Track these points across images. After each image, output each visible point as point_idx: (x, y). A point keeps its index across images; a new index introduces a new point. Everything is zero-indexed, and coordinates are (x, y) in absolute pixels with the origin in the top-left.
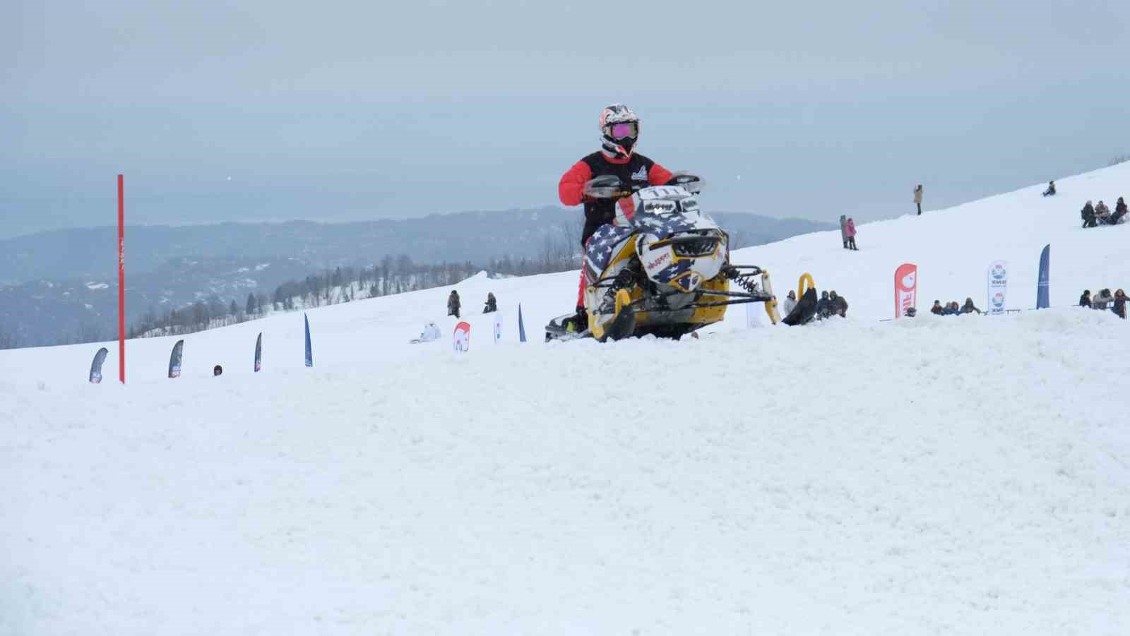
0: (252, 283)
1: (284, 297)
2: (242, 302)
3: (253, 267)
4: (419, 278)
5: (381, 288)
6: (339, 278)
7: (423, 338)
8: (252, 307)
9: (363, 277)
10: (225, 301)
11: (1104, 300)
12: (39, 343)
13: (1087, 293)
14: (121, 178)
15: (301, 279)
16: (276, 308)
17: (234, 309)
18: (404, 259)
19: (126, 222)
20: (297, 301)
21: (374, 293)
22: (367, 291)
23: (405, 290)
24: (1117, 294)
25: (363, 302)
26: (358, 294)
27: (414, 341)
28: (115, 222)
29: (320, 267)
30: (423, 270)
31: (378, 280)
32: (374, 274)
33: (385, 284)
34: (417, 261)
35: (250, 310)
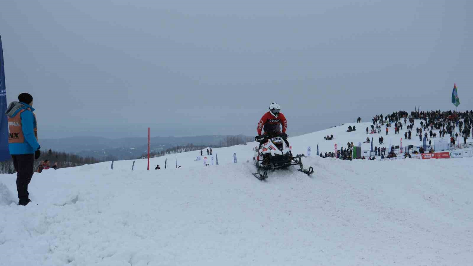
0: (162, 148)
1: (168, 151)
2: (160, 152)
3: (162, 145)
4: (194, 148)
5: (187, 150)
6: (179, 148)
7: (197, 160)
8: (162, 153)
9: (184, 147)
10: (157, 152)
11: (330, 154)
12: (122, 159)
13: (326, 153)
14: (149, 128)
15: (171, 148)
16: (167, 153)
17: (158, 153)
18: (192, 144)
19: (150, 137)
20: (171, 152)
21: (186, 151)
22: (184, 151)
23: (192, 151)
24: (332, 153)
25: (183, 153)
26: (183, 151)
27: (195, 160)
28: (148, 137)
29: (176, 146)
30: (195, 146)
31: (186, 149)
32: (186, 147)
33: (188, 149)
34: (194, 144)
35: (162, 154)
